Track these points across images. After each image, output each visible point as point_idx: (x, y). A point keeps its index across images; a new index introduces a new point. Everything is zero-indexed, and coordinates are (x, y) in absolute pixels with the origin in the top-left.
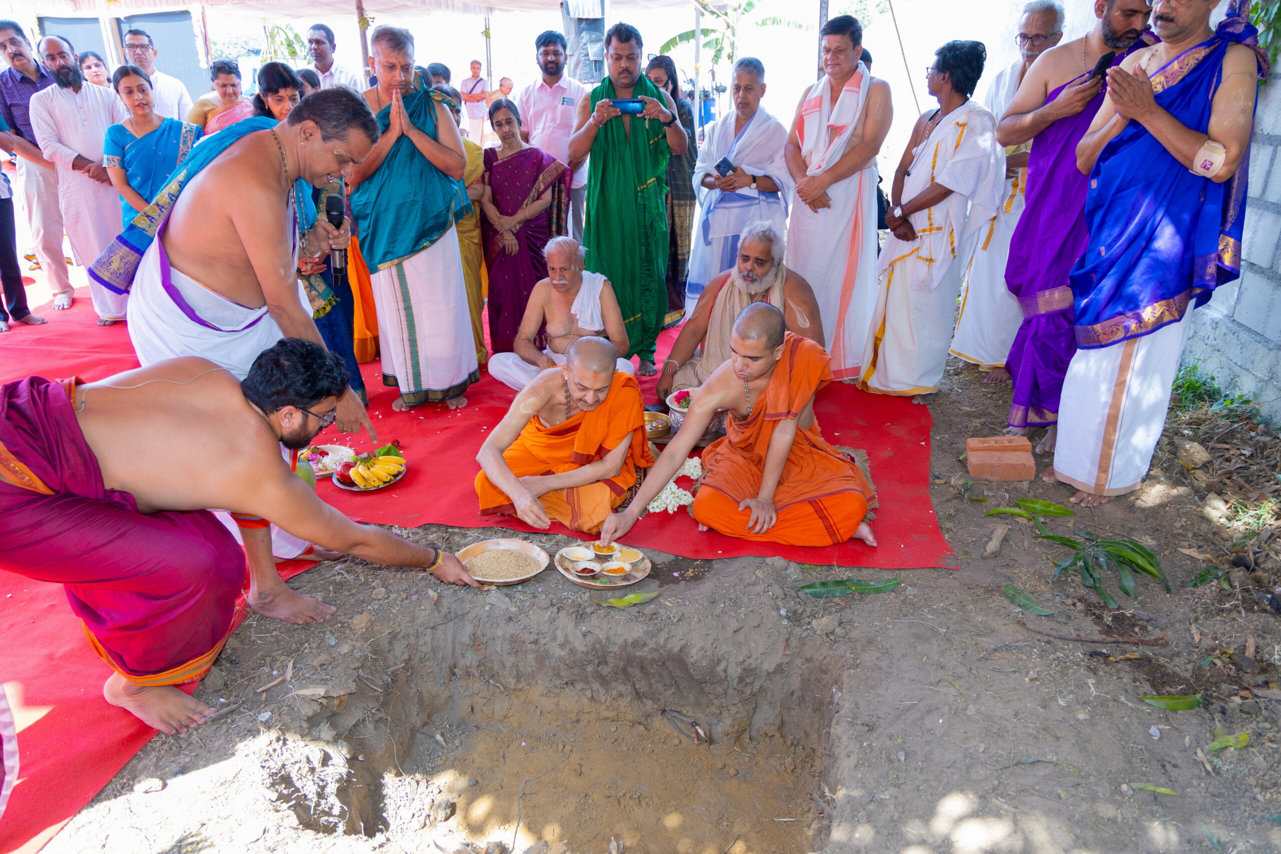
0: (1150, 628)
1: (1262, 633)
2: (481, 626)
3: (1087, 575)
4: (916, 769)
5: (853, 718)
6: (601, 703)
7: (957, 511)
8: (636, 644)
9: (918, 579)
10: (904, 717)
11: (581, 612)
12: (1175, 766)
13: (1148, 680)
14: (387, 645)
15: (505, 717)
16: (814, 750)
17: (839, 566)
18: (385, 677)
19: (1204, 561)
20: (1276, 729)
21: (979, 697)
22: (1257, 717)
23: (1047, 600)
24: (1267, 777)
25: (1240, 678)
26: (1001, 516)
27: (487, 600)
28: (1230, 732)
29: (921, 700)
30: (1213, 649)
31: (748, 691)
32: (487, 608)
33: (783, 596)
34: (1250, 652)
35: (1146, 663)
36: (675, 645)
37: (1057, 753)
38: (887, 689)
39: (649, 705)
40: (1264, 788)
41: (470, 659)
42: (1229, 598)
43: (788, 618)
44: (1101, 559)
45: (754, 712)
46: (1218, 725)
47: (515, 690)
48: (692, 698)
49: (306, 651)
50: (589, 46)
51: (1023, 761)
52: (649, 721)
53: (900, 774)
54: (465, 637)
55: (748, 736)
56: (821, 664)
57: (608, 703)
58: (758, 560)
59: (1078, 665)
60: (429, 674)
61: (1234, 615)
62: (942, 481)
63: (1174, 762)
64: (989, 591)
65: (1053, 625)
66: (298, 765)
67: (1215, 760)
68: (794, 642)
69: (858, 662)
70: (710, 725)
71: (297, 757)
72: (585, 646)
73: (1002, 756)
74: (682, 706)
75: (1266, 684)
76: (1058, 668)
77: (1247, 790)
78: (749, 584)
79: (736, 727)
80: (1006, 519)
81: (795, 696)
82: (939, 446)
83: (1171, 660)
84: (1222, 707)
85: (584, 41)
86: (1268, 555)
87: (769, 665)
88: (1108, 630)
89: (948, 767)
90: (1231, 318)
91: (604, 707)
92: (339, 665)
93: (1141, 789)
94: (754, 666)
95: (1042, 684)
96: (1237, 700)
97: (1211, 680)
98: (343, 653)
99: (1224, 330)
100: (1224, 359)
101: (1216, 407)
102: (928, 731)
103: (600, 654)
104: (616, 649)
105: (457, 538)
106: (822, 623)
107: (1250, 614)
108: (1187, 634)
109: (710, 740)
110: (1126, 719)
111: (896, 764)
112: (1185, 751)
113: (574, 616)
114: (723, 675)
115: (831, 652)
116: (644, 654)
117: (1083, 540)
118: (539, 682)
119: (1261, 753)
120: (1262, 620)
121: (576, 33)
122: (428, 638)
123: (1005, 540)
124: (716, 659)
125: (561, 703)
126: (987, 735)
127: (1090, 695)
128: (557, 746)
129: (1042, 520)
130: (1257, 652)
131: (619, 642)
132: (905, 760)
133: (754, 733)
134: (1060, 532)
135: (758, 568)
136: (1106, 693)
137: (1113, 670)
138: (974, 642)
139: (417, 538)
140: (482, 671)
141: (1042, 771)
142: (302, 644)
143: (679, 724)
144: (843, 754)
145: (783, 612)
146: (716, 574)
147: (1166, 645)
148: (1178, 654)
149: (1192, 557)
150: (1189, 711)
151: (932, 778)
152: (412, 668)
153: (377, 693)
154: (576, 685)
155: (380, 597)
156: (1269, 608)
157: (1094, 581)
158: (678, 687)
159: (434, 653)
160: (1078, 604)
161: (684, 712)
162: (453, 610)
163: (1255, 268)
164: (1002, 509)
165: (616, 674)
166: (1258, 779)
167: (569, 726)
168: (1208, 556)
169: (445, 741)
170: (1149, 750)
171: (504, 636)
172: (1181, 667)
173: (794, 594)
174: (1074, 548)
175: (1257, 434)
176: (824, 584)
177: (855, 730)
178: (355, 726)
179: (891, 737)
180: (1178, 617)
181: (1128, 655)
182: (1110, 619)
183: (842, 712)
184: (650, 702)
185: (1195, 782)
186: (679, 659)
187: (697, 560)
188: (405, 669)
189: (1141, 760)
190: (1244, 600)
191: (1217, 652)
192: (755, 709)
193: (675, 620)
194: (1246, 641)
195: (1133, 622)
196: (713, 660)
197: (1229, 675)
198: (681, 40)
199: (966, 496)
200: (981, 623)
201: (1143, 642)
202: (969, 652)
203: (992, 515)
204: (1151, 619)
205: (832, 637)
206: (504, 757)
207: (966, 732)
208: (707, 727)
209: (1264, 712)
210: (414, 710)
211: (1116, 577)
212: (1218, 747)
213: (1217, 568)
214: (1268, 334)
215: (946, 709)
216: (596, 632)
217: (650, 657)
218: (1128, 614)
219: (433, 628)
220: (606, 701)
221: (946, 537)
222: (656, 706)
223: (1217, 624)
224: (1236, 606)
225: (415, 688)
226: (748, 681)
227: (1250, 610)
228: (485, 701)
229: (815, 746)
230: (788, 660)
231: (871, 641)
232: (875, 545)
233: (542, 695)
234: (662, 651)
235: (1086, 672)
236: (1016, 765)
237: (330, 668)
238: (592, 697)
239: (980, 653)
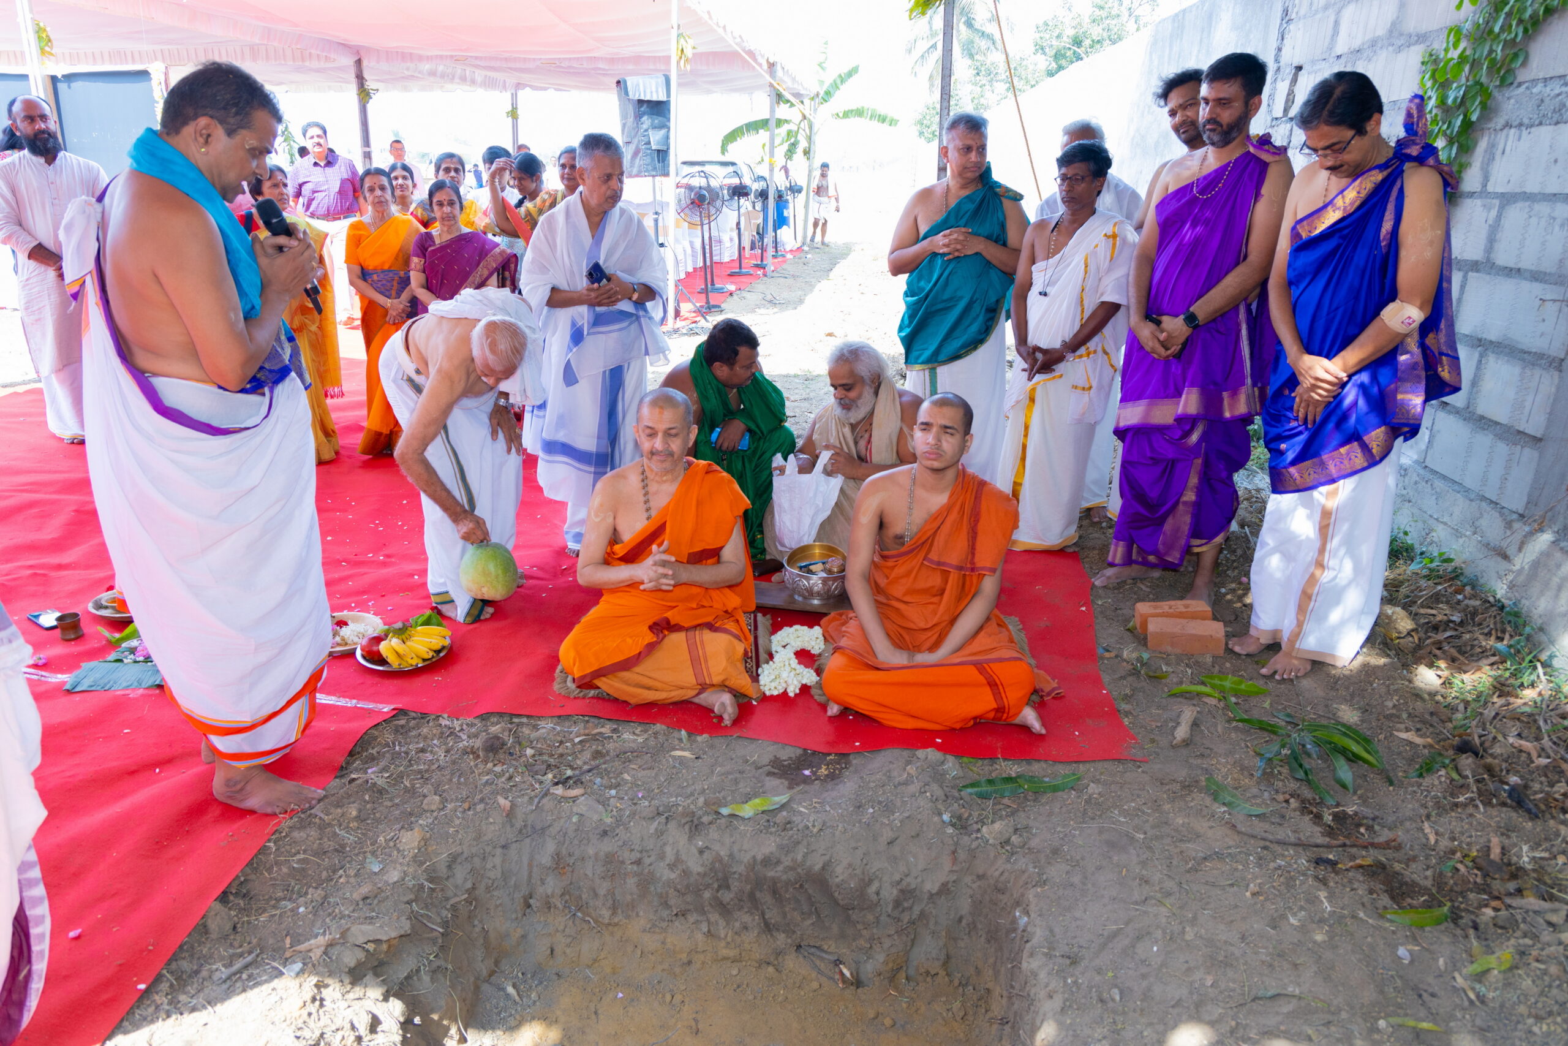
0: (1377, 828)
1: (1506, 831)
2: (567, 842)
3: (1296, 765)
4: (1134, 1011)
5: (1049, 949)
6: (719, 939)
7: (1133, 690)
8: (767, 862)
9: (1101, 774)
10: (1110, 945)
11: (696, 822)
12: (1433, 995)
13: (1386, 891)
14: (445, 870)
15: (595, 961)
16: (988, 991)
17: (1005, 759)
18: (444, 913)
19: (1424, 747)
20: (1539, 946)
21: (1195, 918)
22: (1514, 931)
23: (1255, 797)
24: (1540, 1005)
25: (1488, 885)
26: (1187, 696)
27: (575, 809)
28: (1489, 951)
29: (1127, 924)
30: (1453, 852)
31: (906, 918)
32: (575, 819)
33: (944, 798)
34: (1495, 853)
35: (1380, 870)
36: (816, 863)
37: (1299, 985)
38: (1085, 911)
39: (781, 939)
40: (1539, 1019)
41: (552, 886)
42: (1463, 790)
43: (953, 825)
44: (1309, 746)
45: (912, 945)
46: (1475, 943)
47: (609, 924)
48: (835, 929)
49: (342, 880)
50: (650, 132)
51: (1260, 994)
52: (780, 959)
53: (1117, 1018)
54: (545, 858)
55: (904, 975)
56: (997, 881)
57: (729, 939)
58: (906, 753)
59: (1304, 875)
60: (497, 906)
61: (1470, 810)
62: (1113, 654)
63: (1431, 990)
64: (1188, 787)
65: (1267, 826)
66: (340, 1033)
67: (1478, 986)
68: (962, 855)
69: (1045, 877)
70: (857, 963)
71: (338, 1023)
72: (702, 865)
73: (1234, 990)
74: (823, 939)
75: (1519, 892)
76: (1282, 879)
77: (1518, 1022)
78: (900, 784)
79: (891, 965)
80: (1191, 699)
81: (964, 922)
82: (1102, 612)
83: (1407, 866)
84: (1474, 922)
85: (645, 126)
86: (1495, 738)
87: (931, 885)
88: (1330, 832)
89: (1173, 1007)
90: (1422, 464)
91: (723, 944)
92: (387, 897)
93: (1400, 1026)
94: (913, 886)
95: (1267, 899)
96: (1489, 912)
97: (1455, 888)
98: (391, 881)
99: (1415, 478)
100: (1416, 511)
101: (1414, 567)
102: (1143, 961)
103: (720, 875)
104: (741, 869)
105: (526, 731)
106: (994, 830)
107: (1489, 809)
108: (1421, 835)
109: (857, 983)
110: (1369, 939)
111: (1111, 1004)
112: (1441, 976)
113: (687, 827)
114: (874, 898)
115: (1009, 866)
116: (777, 875)
117: (1284, 723)
118: (641, 913)
119: (1528, 975)
120: (1503, 815)
121: (636, 117)
122: (498, 860)
123: (1195, 724)
124: (867, 879)
125: (668, 940)
126: (1213, 965)
127: (1324, 911)
128: (664, 996)
129: (1233, 700)
130: (1504, 854)
131: (745, 860)
132: (1121, 999)
133: (911, 972)
134: (1256, 714)
135: (908, 763)
136: (1342, 909)
137: (1345, 880)
138: (1178, 850)
139: (473, 730)
140: (566, 902)
141: (1287, 1008)
142: (335, 871)
143: (818, 962)
144: (1042, 994)
145: (946, 817)
146: (856, 771)
147: (1398, 848)
148: (1414, 859)
149: (1411, 743)
150: (1438, 927)
151: (1155, 1021)
152: (476, 899)
153: (435, 934)
154: (689, 917)
155: (434, 807)
156: (1509, 801)
157: (1306, 773)
158: (818, 916)
159: (504, 880)
160: (1292, 800)
161: (825, 947)
162: (529, 823)
163: (1448, 408)
164: (1185, 687)
165: (740, 900)
166: (1530, 1007)
167: (677, 970)
168: (1429, 740)
169: (519, 995)
170: (1401, 977)
171: (596, 854)
172: (1419, 874)
173: (957, 794)
174: (1275, 733)
175: (1465, 597)
176: (990, 782)
177: (1054, 964)
178: (408, 978)
179: (1099, 971)
180: (1407, 814)
181: (1359, 861)
182: (1330, 818)
183: (1035, 941)
184: (783, 935)
185: (1459, 1015)
186: (820, 880)
187: (830, 754)
188: (468, 902)
189: (1394, 988)
190: (1480, 793)
191: (1458, 855)
192: (913, 941)
193: (815, 830)
194: (1489, 841)
195: (1357, 821)
196: (863, 880)
197: (1475, 882)
198: (748, 131)
199: (1142, 672)
200: (1183, 825)
201: (1373, 845)
202: (1175, 863)
203: (1175, 695)
204: (1377, 817)
205: (1008, 848)
206: (596, 1013)
207: (1187, 962)
208: (854, 965)
209: (1522, 926)
210: (479, 954)
211: (1329, 767)
212: (1479, 970)
213: (1440, 754)
214: (1468, 483)
215: (1159, 934)
216: (716, 847)
217: (784, 877)
218: (1350, 810)
219: (504, 847)
220: (726, 936)
221: (1126, 721)
222: (789, 941)
223: (1451, 822)
224: (1472, 800)
225: (480, 926)
226: (906, 905)
227: (1488, 804)
228: (569, 940)
229: (990, 985)
230: (955, 878)
231: (1056, 851)
232: (1043, 732)
233: (644, 931)
234: (799, 870)
235: (1316, 884)
236: (1253, 1000)
237: (376, 902)
238: (709, 931)
239: (1187, 863)
